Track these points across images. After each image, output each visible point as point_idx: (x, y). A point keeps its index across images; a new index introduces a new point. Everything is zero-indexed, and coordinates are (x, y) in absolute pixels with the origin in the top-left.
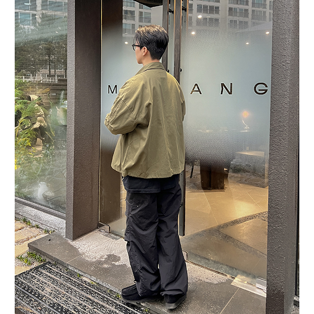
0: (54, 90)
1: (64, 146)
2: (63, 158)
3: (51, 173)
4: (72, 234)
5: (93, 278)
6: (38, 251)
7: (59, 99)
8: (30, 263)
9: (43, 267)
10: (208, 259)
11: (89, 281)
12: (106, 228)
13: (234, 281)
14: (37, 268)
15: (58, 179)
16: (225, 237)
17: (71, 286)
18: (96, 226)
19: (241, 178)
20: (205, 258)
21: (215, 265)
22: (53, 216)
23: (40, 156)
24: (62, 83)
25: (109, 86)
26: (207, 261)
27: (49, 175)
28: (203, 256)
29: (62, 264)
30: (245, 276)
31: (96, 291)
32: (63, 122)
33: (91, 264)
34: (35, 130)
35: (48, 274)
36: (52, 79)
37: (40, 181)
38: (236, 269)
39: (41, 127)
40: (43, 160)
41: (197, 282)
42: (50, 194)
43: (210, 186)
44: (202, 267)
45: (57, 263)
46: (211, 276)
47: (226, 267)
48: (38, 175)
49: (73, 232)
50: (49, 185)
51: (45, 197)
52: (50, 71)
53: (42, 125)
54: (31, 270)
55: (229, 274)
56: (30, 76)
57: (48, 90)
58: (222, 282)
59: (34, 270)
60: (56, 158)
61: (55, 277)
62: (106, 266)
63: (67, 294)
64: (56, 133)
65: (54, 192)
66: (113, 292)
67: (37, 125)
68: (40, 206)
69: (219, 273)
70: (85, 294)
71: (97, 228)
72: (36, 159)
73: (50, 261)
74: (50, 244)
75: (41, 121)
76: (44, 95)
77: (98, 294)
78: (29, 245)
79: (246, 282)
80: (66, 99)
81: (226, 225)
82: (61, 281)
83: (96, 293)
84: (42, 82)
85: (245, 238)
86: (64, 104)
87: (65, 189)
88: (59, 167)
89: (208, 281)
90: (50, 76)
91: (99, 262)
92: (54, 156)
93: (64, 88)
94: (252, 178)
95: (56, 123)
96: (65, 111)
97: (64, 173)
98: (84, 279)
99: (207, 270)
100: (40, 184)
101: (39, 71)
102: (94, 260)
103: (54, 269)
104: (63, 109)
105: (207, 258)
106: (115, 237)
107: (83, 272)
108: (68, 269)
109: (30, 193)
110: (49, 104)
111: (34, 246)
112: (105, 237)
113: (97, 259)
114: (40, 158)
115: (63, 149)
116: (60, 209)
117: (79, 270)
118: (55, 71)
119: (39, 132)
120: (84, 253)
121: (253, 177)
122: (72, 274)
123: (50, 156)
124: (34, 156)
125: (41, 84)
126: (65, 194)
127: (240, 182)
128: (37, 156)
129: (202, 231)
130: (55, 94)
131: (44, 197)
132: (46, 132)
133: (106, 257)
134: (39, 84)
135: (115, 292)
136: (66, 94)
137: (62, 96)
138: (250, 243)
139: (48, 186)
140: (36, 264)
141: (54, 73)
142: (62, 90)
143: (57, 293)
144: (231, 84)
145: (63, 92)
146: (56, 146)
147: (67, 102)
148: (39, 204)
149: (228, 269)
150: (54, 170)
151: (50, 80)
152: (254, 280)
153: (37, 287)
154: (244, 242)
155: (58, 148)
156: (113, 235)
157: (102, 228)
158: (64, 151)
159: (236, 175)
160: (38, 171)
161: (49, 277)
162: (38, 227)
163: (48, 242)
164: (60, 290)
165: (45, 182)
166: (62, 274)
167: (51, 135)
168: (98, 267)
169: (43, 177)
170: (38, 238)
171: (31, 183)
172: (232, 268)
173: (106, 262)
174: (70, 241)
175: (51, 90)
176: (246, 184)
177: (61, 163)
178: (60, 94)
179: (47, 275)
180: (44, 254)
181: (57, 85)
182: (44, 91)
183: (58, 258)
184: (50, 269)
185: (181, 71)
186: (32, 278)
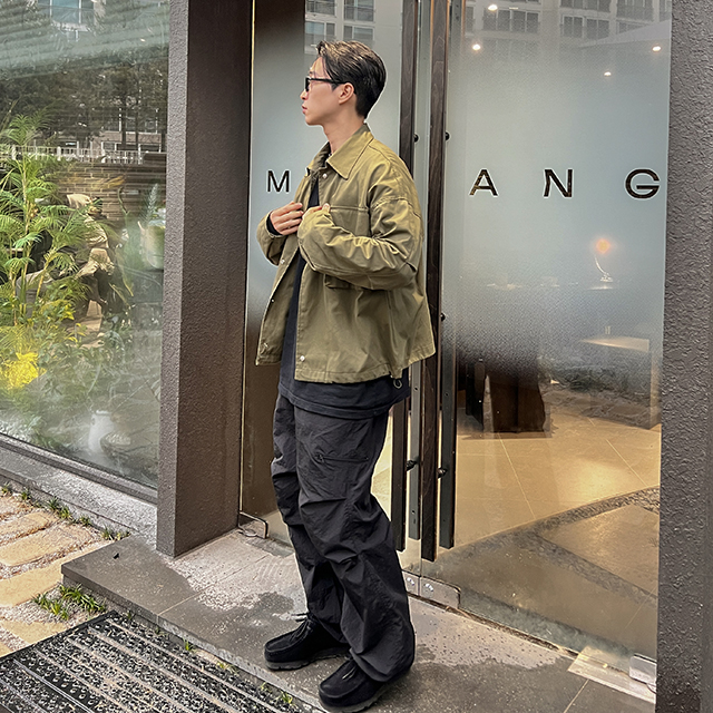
0: (134, 181)
1: (156, 321)
2: (153, 351)
3: (123, 389)
4: (172, 543)
5: (225, 654)
6: (88, 585)
7: (146, 203)
8: (65, 615)
9: (99, 623)
10: (511, 607)
11: (214, 661)
12: (259, 526)
13: (577, 661)
14: (83, 628)
15: (140, 402)
16: (554, 551)
17: (168, 673)
18: (234, 519)
19: (593, 403)
20: (503, 604)
21: (529, 622)
22: (125, 496)
23: (96, 345)
24: (155, 165)
25: (271, 173)
26: (508, 611)
27: (118, 392)
28: (500, 599)
29: (147, 617)
30: (604, 650)
31: (231, 686)
32: (155, 264)
33: (220, 617)
34: (86, 279)
35: (111, 642)
36: (129, 155)
37: (95, 408)
38: (580, 632)
39: (99, 273)
40: (104, 355)
41: (483, 664)
42: (120, 440)
43: (516, 424)
44: (496, 625)
45: (135, 615)
46: (519, 650)
47: (554, 626)
48: (91, 394)
49: (175, 538)
50: (118, 417)
51: (107, 449)
52: (124, 135)
53: (103, 267)
54: (69, 631)
55: (562, 643)
56: (75, 146)
57: (118, 181)
58: (545, 667)
59: (76, 633)
60: (136, 350)
61: (128, 651)
62: (256, 623)
63: (158, 692)
64: (136, 289)
65: (130, 435)
66: (274, 690)
67: (90, 268)
68: (94, 471)
69: (537, 641)
70: (204, 695)
71: (237, 527)
72: (87, 354)
73: (117, 608)
74: (117, 568)
75: (99, 259)
76: (108, 194)
77: (237, 694)
78: (64, 569)
79: (606, 666)
80: (161, 204)
81: (554, 522)
82: (144, 659)
83: (230, 691)
84: (103, 161)
85: (603, 553)
86: (159, 218)
87: (158, 427)
88: (143, 373)
89: (510, 661)
90: (123, 146)
91: (240, 613)
92: (130, 346)
93: (158, 176)
94: (617, 405)
95: (136, 262)
96: (160, 234)
97: (155, 388)
98: (202, 655)
99: (507, 635)
100: (94, 416)
101: (98, 135)
102: (228, 607)
103: (126, 631)
104: (156, 228)
105: (510, 603)
106: (281, 548)
107: (200, 639)
108: (160, 629)
109: (70, 437)
110: (122, 215)
111: (77, 570)
112: (255, 549)
113: (234, 604)
114: (95, 349)
115: (154, 327)
116: (145, 478)
117: (190, 633)
118: (137, 135)
119: (95, 285)
120: (201, 591)
121: (621, 402)
122: (171, 643)
123: (120, 347)
124: (81, 345)
125: (103, 166)
126: (157, 441)
127: (591, 412)
128: (89, 346)
129: (497, 536)
130: (135, 192)
131: (103, 447)
132: (113, 287)
133: (256, 599)
134: (97, 166)
135: (279, 690)
136: (164, 192)
137: (153, 197)
138: (613, 567)
139: (114, 420)
140: (81, 618)
141: (134, 139)
142: (153, 182)
143: (134, 690)
144: (570, 172)
145: (155, 187)
146: (136, 321)
147: (164, 211)
148: (92, 465)
149: (560, 631)
150: (131, 380)
151: (125, 158)
152: (627, 660)
153: (82, 676)
154: (599, 564)
155: (142, 325)
156: (275, 545)
157: (249, 526)
158: (158, 334)
159: (579, 396)
160: (90, 383)
161: (114, 649)
162: (86, 523)
163: (113, 563)
164: (141, 683)
165: (108, 409)
166: (147, 642)
167: (123, 293)
168: (236, 626)
169: (102, 399)
170: (86, 551)
171: (72, 412)
172: (570, 629)
173: (257, 612)
174: (168, 561)
175: (128, 181)
176: (604, 418)
177: (148, 364)
178: (149, 193)
179: (107, 646)
180: (103, 592)
181: (141, 169)
182: (108, 185)
183: (135, 601)
184: (117, 630)
185: (447, 137)
186: (72, 652)
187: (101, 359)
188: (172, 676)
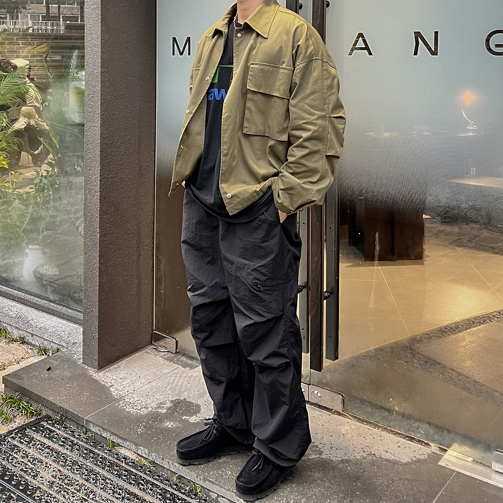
0: (57, 48)
1: (79, 169)
2: (77, 194)
3: (51, 227)
4: (96, 357)
5: (143, 451)
6: (25, 393)
7: (68, 67)
8: (7, 419)
9: (36, 426)
10: (389, 410)
11: (133, 456)
12: (170, 342)
13: (446, 456)
14: (22, 429)
15: (66, 238)
16: (426, 362)
17: (95, 467)
18: (148, 337)
19: (460, 234)
20: (381, 408)
21: (405, 424)
22: (55, 319)
23: (27, 189)
24: (74, 34)
25: (174, 40)
26: (386, 414)
27: (47, 229)
28: (379, 403)
29: (77, 421)
30: (470, 447)
31: (148, 478)
32: (77, 119)
33: (138, 420)
34: (18, 133)
35: (46, 441)
36: (52, 25)
37: (28, 244)
38: (449, 431)
39: (29, 128)
40: (35, 198)
41: (364, 458)
42: (50, 271)
43: (392, 253)
44: (375, 426)
45: (65, 418)
46: (396, 447)
47: (426, 426)
48: (24, 231)
49: (99, 353)
50: (47, 250)
51: (39, 278)
52: (48, 8)
54: (10, 432)
55: (433, 441)
56: (5, 18)
57: (44, 48)
59: (16, 434)
60: (62, 193)
61: (60, 449)
62: (169, 424)
63: (86, 483)
64: (61, 142)
65: (58, 266)
66: (185, 481)
68: (28, 297)
69: (412, 439)
70: (126, 485)
71: (151, 344)
72: (20, 197)
73: (50, 413)
74: (50, 379)
75: (29, 116)
76: (35, 59)
77: (153, 484)
78: (5, 380)
79: (471, 459)
80: (81, 67)
81: (429, 336)
82: (74, 456)
83: (147, 482)
84: (30, 31)
85: (468, 363)
86: (79, 79)
87: (81, 259)
88: (69, 212)
89: (388, 456)
90: (47, 17)
91: (155, 417)
92: (57, 190)
93: (78, 43)
94: (483, 236)
95: (61, 119)
96: (81, 93)
97: (79, 226)
98: (123, 452)
99: (385, 434)
100: (27, 250)
101: (25, 8)
102: (144, 412)
103: (58, 432)
104: (77, 88)
105: (387, 407)
106: (190, 362)
107: (121, 438)
108: (87, 430)
109: (7, 268)
110: (47, 77)
111: (15, 381)
112: (166, 362)
113: (150, 409)
114: (27, 193)
115: (77, 174)
116: (71, 303)
117: (113, 434)
118: (59, 8)
119: (26, 138)
120: (122, 398)
121: (485, 233)
122: (97, 441)
123: (48, 190)
124: (14, 189)
125: (30, 35)
126: (81, 271)
127: (458, 242)
128: (21, 191)
129: (376, 350)
130: (58, 58)
131: (36, 277)
132: (41, 139)
133: (169, 405)
134: (25, 35)
135: (189, 481)
136: (83, 57)
137: (74, 62)
138: (478, 375)
139: (44, 254)
140: (20, 421)
141: (56, 11)
142: (73, 48)
143: (66, 481)
144: (436, 33)
145: (76, 53)
146: (61, 169)
147: (84, 73)
148: (26, 292)
149: (431, 431)
150: (59, 219)
151: (49, 28)
152: (489, 455)
153: (22, 470)
155: (66, 172)
156: (184, 359)
157: (162, 343)
158: (80, 180)
159: (448, 228)
160: (23, 222)
161: (48, 447)
162: (23, 341)
163: (46, 374)
164: (72, 475)
165: (38, 244)
166: (76, 441)
167: (50, 145)
168: (152, 427)
169: (34, 235)
170: (23, 364)
171: (8, 248)
172: (440, 428)
173: (169, 416)
174: (92, 372)
175: (52, 48)
176: (469, 247)
177: (72, 205)
178: (70, 57)
179: (43, 444)
180: (39, 399)
181: (62, 38)
182: (35, 51)
183: (66, 406)
184: (50, 431)
185: (328, 5)
186: (13, 449)
187: (32, 201)
188: (98, 469)
